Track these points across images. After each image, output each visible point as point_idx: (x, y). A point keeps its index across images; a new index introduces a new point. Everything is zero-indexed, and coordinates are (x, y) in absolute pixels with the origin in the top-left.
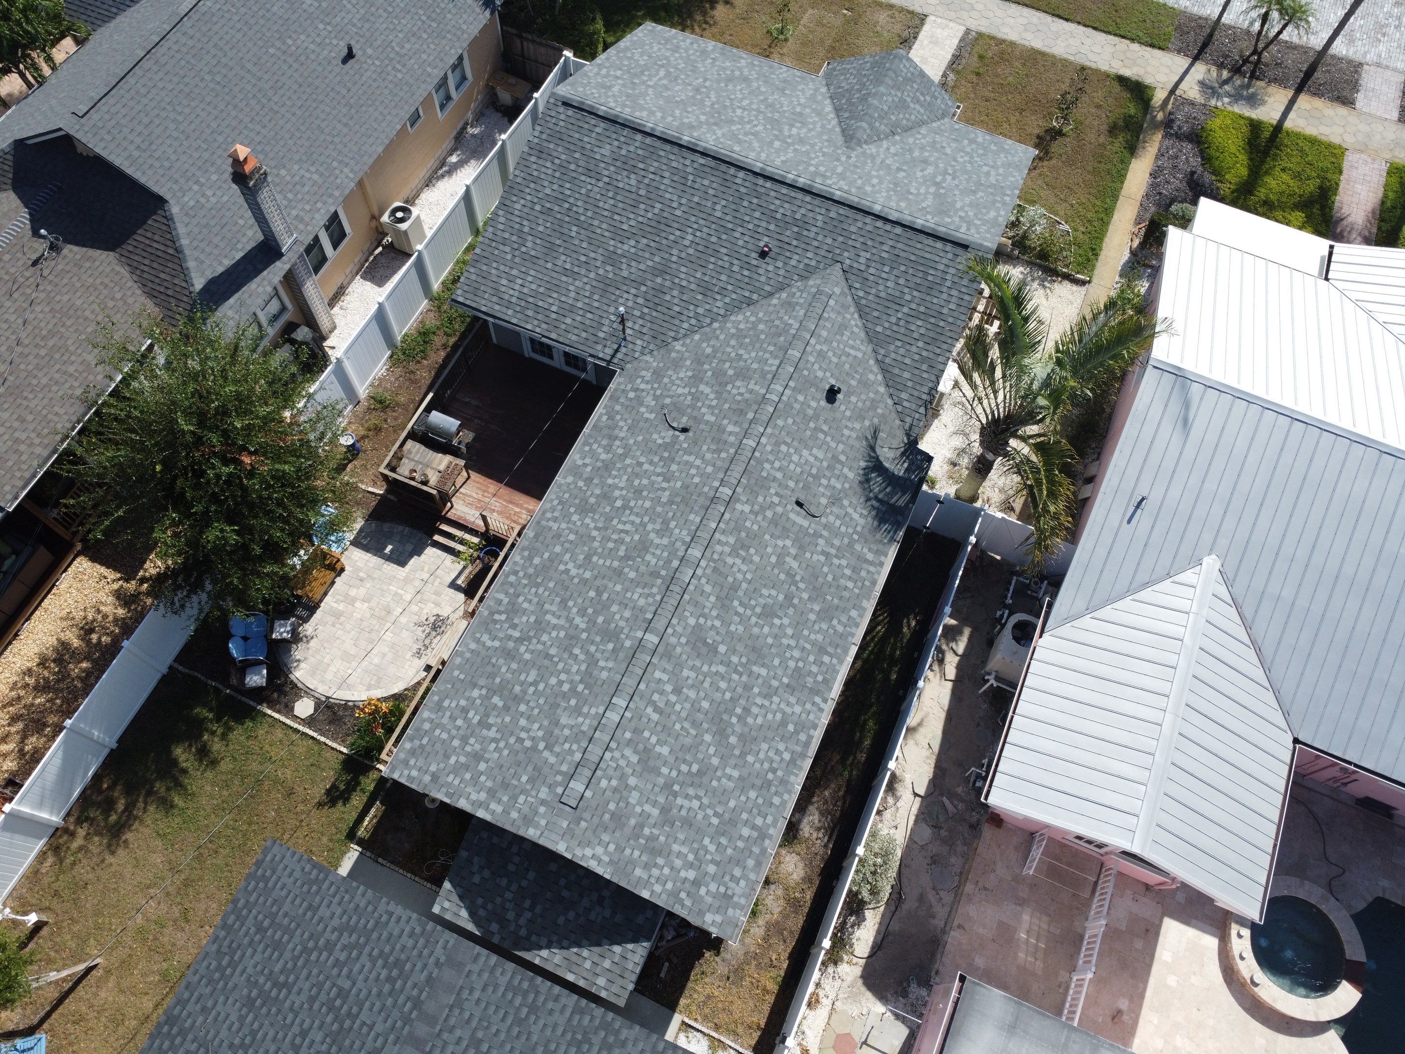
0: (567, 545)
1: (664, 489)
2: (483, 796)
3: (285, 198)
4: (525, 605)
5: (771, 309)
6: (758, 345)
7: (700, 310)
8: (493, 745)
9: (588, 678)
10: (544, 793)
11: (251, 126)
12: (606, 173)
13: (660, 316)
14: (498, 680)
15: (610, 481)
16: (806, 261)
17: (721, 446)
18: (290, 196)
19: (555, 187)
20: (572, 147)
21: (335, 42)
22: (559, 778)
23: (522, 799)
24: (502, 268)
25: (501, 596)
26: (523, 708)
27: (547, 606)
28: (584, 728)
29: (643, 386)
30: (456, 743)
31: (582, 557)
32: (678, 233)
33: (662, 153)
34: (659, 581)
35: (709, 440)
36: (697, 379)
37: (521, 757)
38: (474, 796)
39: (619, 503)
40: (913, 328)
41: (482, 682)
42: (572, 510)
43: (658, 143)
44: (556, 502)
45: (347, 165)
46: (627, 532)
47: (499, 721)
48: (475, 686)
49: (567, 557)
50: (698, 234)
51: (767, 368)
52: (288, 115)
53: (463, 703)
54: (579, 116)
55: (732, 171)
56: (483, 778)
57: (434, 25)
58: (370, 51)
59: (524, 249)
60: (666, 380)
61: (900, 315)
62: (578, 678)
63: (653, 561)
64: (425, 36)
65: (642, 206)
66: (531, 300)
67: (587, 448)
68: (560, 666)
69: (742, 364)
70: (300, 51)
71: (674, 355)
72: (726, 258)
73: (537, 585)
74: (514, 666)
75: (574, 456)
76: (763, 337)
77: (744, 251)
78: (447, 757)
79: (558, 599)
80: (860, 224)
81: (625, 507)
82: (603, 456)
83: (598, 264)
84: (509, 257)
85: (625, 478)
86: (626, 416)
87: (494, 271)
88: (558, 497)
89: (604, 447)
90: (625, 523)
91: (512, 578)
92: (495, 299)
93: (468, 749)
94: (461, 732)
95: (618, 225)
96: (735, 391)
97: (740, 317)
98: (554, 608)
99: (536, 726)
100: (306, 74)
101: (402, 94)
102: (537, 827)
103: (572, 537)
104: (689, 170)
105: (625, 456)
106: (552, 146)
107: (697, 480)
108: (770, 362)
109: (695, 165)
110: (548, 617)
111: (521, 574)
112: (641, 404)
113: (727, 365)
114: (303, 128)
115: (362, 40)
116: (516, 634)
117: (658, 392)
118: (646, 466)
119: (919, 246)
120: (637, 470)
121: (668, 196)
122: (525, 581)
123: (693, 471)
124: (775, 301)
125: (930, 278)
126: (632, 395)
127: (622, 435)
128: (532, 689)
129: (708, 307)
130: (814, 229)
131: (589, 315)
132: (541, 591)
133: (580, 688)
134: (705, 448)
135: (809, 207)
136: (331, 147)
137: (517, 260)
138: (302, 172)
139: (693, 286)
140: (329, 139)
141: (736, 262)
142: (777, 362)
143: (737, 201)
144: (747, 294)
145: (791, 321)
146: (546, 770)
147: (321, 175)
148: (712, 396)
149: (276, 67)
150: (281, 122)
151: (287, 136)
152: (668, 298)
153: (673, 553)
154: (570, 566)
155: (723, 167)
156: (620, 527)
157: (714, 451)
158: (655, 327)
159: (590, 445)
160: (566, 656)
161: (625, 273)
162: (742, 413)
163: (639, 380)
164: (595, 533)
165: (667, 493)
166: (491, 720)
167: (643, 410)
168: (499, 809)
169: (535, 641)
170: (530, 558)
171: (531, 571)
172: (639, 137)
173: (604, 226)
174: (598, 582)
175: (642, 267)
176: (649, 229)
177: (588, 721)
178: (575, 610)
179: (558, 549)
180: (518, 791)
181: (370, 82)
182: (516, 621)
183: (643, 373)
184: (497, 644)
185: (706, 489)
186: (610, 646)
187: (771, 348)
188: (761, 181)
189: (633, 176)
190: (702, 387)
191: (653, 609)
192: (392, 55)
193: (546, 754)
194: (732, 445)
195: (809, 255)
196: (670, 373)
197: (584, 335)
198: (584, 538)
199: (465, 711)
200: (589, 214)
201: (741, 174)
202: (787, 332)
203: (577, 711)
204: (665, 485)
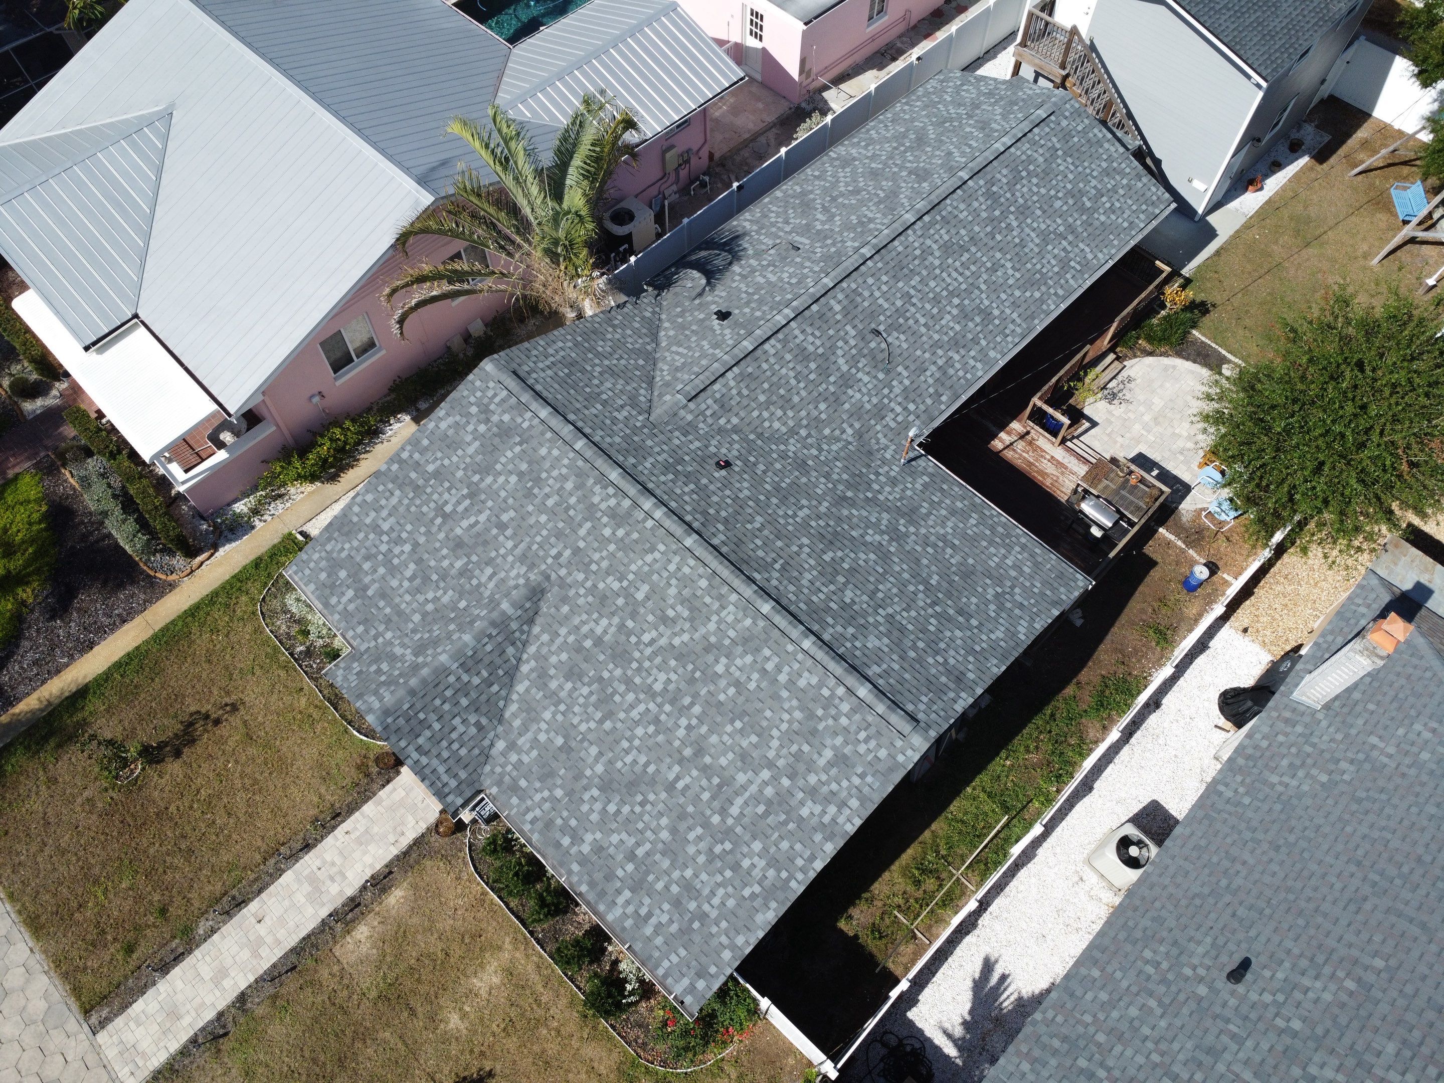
0: (1009, 291)
1: (913, 287)
2: (1106, 145)
3: (1314, 745)
4: (1053, 262)
5: (742, 414)
6: (775, 379)
7: (814, 452)
8: (1095, 174)
9: (1016, 179)
10: (1064, 123)
11: (1389, 836)
12: (879, 618)
13: (858, 466)
14: (1084, 217)
15: (958, 328)
16: (683, 439)
17: (852, 296)
18: (1308, 749)
19: (948, 634)
20: (917, 666)
21: (1267, 998)
22: (1052, 125)
23: (1080, 128)
24: (1028, 584)
25: (1071, 282)
26: (1069, 186)
27: (1036, 250)
28: (1027, 145)
29: (898, 409)
30: (1121, 192)
31: (999, 273)
32: (813, 523)
33: (802, 605)
34: (944, 213)
35: (860, 309)
36: (846, 381)
37: (1076, 155)
38: (1113, 149)
39: (956, 301)
40: (608, 349)
41: (1096, 223)
42: (997, 322)
43: (803, 618)
44: (1009, 339)
45: (1228, 801)
46: (956, 270)
47: (1088, 188)
48: (1102, 223)
49: (1011, 282)
50: (790, 513)
51: (779, 346)
52: (1329, 859)
53: (1113, 217)
54: (899, 697)
55: (724, 550)
56: (1105, 157)
57: (1082, 1063)
58: (1202, 990)
59: (999, 590)
60: (875, 400)
61: (615, 362)
62: (1024, 182)
63: (943, 232)
64: (1101, 1038)
65: (846, 566)
66: (997, 540)
67: (969, 376)
68: (1035, 198)
69: (799, 368)
70: (1327, 970)
71: (857, 425)
72: (768, 480)
73: (1040, 272)
74: (1070, 220)
75: (983, 375)
76: (766, 386)
77: (745, 476)
78: (1129, 187)
79: (1027, 250)
80: (608, 440)
81: (951, 294)
82: (957, 357)
83: (913, 537)
84: (1017, 590)
85: (943, 322)
86: (924, 386)
87: (1039, 585)
88: (1007, 343)
89: (953, 366)
90: (956, 279)
91: (1061, 292)
92: (1040, 559)
93: (1113, 182)
94: (1117, 197)
95: (880, 562)
96: (818, 342)
97: (776, 425)
98: (1031, 245)
99: (1061, 168)
100: (1312, 932)
101: (1146, 922)
102: (1072, 106)
103: (1003, 296)
104: (777, 575)
105: (937, 345)
106: (943, 679)
107: (885, 278)
108: (772, 351)
109: (766, 575)
110: (1037, 241)
111: (1052, 291)
112: (906, 389)
113: (812, 376)
114: (1303, 844)
115: (1218, 1010)
116: (1064, 243)
117: (886, 391)
118: (922, 321)
119: (559, 397)
120: (931, 323)
121: (812, 562)
122: (1051, 282)
123: (884, 288)
124: (735, 420)
125: (566, 371)
126: (912, 407)
127: (933, 368)
128: (1060, 195)
129: (805, 451)
130: (659, 458)
131: (936, 500)
132: (1038, 266)
133: (1024, 174)
134: (866, 304)
135: (653, 478)
136: (1254, 823)
137: (1009, 584)
138: (1294, 783)
139: (815, 474)
140: (1260, 835)
141: (759, 473)
142: (767, 346)
143: (731, 520)
144: (759, 442)
145: (732, 383)
146: (1060, 136)
147: (1265, 782)
148: (840, 352)
149: (1365, 936)
150: (1340, 847)
151: (1327, 829)
152: (845, 476)
153: (927, 228)
154: (1010, 272)
155: (732, 557)
156: (961, 279)
157: (860, 295)
158: (867, 460)
159: (964, 377)
160: (1030, 203)
161: (885, 515)
162: (822, 316)
163: (900, 419)
164: (983, 287)
165: (913, 283)
166: (1094, 192)
167: (907, 382)
168: (1096, 131)
169: (1051, 229)
170: (1042, 301)
171: (1043, 288)
172: (826, 637)
173: (897, 569)
174: (992, 243)
175: (865, 514)
176: (846, 542)
177: (1024, 149)
178: (1015, 233)
179: (1017, 293)
180: (1081, 135)
181: (1198, 936)
182: (1063, 254)
183: (893, 424)
184: (1081, 245)
185: (880, 265)
186: (995, 189)
187: (765, 366)
188: (696, 525)
189: (848, 601)
190: (845, 368)
191: (954, 196)
192: (1162, 989)
193: (1058, 146)
194: (843, 290)
195: (677, 442)
196: (868, 406)
197: (945, 487)
198: (995, 289)
199: (1112, 210)
200: (911, 588)
201: (715, 541)
202: (741, 374)
203: (1030, 160)
204: (912, 292)
